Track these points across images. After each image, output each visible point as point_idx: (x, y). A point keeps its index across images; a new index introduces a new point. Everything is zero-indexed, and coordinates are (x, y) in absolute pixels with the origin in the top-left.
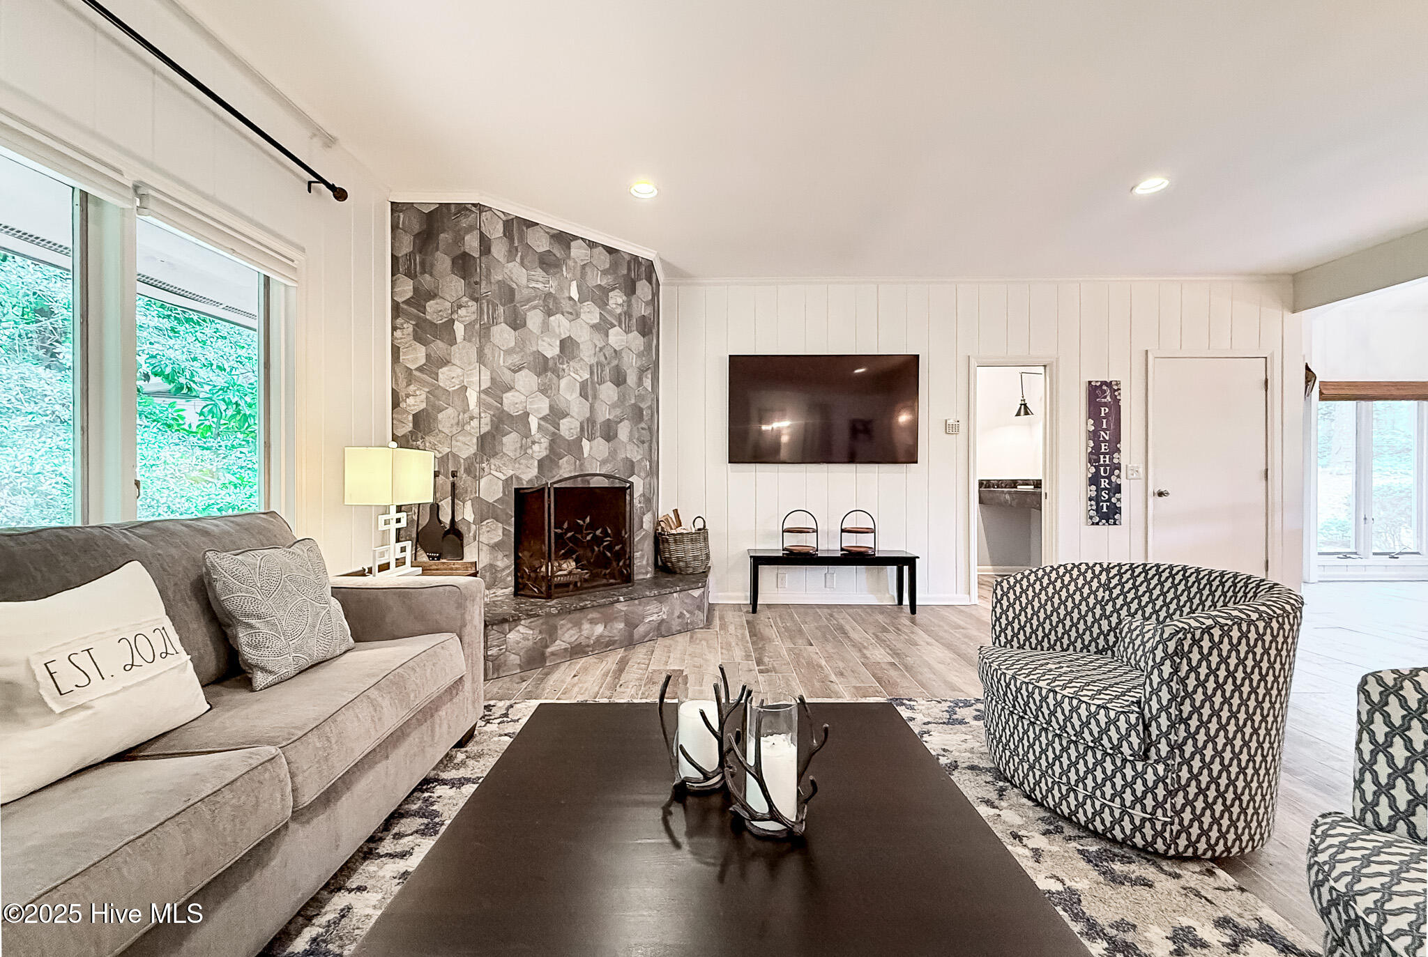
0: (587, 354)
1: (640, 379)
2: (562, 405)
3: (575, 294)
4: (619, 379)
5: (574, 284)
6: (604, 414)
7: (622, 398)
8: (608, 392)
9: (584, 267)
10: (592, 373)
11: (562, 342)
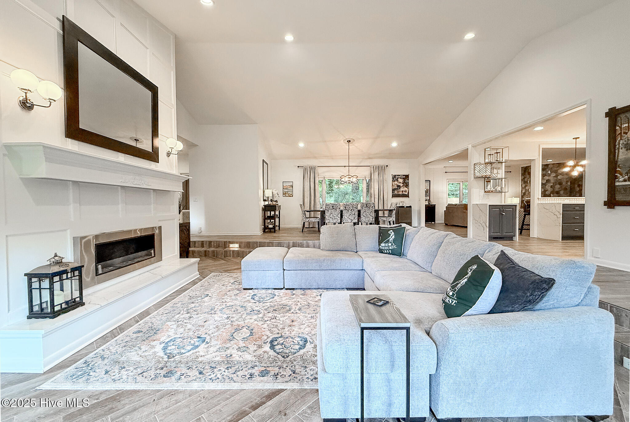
0: (552, 181)
1: (567, 183)
2: (546, 189)
3: (549, 172)
4: (560, 184)
5: (549, 171)
6: (557, 190)
7: (561, 187)
8: (558, 186)
9: (552, 168)
10: (553, 184)
11: (546, 180)
